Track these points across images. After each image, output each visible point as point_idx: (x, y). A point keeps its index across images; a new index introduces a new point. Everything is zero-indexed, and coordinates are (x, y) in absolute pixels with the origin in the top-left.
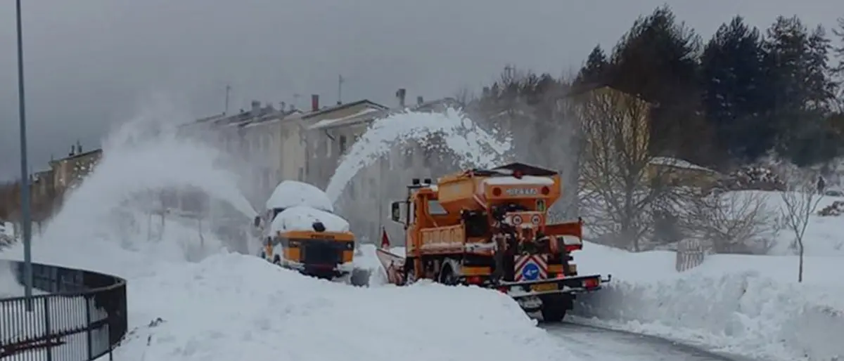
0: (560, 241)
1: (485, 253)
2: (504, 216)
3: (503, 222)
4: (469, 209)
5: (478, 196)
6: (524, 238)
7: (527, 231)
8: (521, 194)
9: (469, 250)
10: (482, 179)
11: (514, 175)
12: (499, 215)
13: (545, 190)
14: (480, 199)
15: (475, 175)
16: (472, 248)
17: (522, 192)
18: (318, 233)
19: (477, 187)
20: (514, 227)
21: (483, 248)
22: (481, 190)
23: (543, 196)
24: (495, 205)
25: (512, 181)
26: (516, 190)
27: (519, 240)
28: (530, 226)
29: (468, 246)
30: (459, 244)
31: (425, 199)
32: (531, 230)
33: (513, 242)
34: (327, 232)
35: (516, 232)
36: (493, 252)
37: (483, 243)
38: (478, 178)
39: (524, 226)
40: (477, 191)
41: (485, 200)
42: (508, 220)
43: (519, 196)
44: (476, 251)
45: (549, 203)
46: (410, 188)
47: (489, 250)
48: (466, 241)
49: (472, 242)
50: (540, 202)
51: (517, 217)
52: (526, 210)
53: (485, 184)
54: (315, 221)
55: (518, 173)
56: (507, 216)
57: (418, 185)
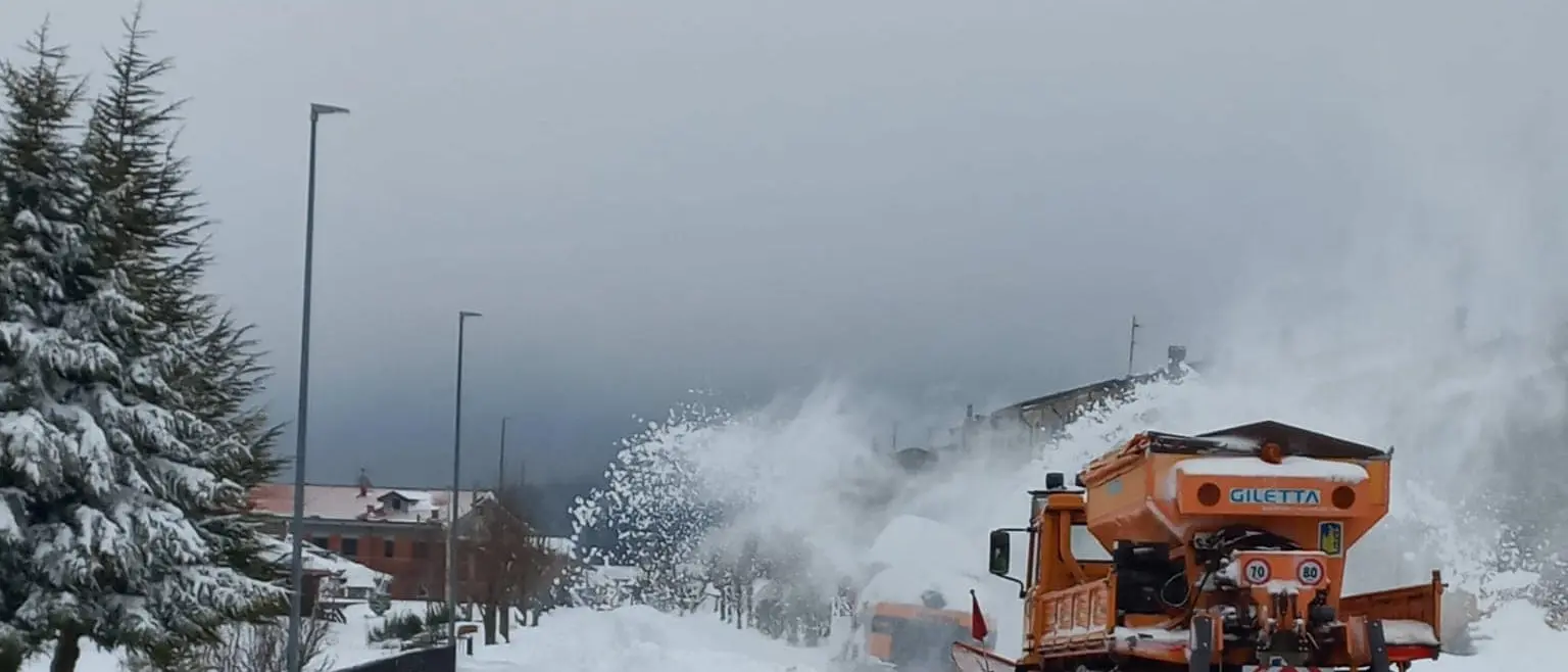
0: (1374, 634)
1: (1166, 656)
2: (1224, 560)
3: (1219, 574)
4: (1136, 539)
5: (1159, 504)
6: (1271, 620)
7: (1282, 602)
8: (1277, 504)
9: (1122, 646)
10: (1175, 462)
11: (1257, 453)
12: (1211, 559)
13: (1343, 494)
14: (1164, 511)
15: (1154, 449)
16: (1132, 641)
17: (1278, 497)
18: (934, 612)
19: (1158, 479)
20: (1249, 589)
21: (1164, 643)
22: (1169, 489)
23: (1337, 511)
24: (1203, 530)
25: (1254, 467)
26: (1261, 494)
27: (1258, 627)
28: (1292, 587)
29: (1122, 634)
30: (1097, 630)
31: (1065, 518)
32: (1294, 596)
33: (1243, 632)
34: (949, 612)
35: (1256, 604)
36: (1188, 654)
37: (1169, 629)
38: (1158, 456)
39: (1275, 587)
40: (1158, 492)
41: (1180, 517)
42: (1232, 571)
43: (1267, 510)
44: (1141, 649)
45: (1355, 529)
46: (1036, 494)
47: (1179, 648)
48: (1120, 622)
49: (1135, 625)
50: (1329, 527)
51: (1258, 564)
52: (1287, 545)
53: (1179, 472)
54: (927, 587)
55: (1272, 447)
56: (1231, 560)
57: (1059, 489)
